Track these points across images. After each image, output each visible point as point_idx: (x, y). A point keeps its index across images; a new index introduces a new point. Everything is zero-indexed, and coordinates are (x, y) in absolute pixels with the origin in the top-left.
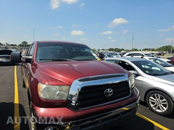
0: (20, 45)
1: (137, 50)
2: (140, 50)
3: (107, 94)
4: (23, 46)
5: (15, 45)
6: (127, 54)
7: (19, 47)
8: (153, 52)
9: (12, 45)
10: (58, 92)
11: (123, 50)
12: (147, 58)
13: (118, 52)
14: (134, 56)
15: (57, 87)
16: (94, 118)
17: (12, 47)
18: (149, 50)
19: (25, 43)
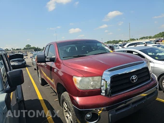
0: (25, 49)
1: (135, 40)
2: (137, 39)
3: (133, 80)
4: (27, 49)
5: (20, 49)
6: (127, 44)
7: (24, 51)
8: (151, 40)
9: (18, 49)
10: (92, 83)
11: (120, 41)
12: (150, 46)
13: (116, 43)
14: (137, 46)
15: (90, 78)
16: (126, 102)
17: (18, 51)
18: (147, 38)
19: (29, 46)
